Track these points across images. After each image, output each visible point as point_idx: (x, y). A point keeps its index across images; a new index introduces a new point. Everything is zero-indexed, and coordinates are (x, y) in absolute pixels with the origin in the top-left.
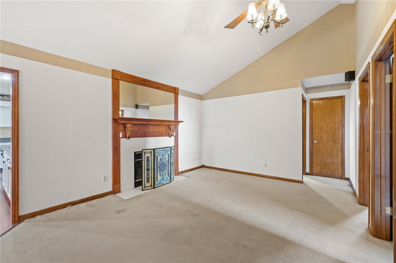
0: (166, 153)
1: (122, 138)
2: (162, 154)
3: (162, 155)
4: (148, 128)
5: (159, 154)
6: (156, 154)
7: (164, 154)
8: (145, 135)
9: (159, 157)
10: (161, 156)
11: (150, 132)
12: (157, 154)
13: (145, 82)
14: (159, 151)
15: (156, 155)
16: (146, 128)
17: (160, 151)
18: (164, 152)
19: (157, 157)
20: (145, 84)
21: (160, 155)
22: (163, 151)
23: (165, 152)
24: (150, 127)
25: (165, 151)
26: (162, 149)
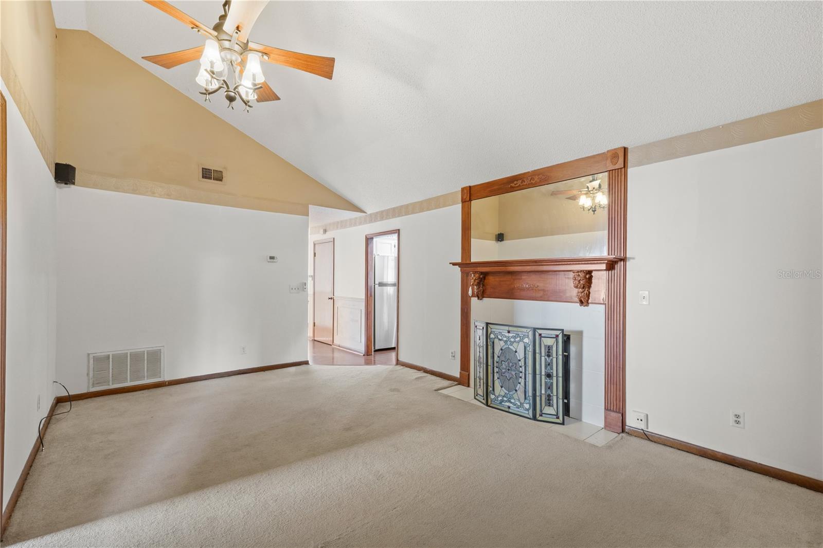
0: (517, 340)
1: (472, 296)
2: (505, 339)
3: (506, 342)
4: (519, 279)
5: (497, 337)
6: (490, 334)
7: (512, 340)
8: (511, 294)
9: (499, 345)
10: (502, 343)
11: (523, 289)
12: (492, 336)
13: (513, 182)
14: (499, 331)
15: (490, 336)
16: (514, 280)
17: (501, 331)
18: (511, 335)
19: (493, 343)
20: (512, 187)
21: (500, 340)
22: (509, 332)
23: (514, 337)
24: (523, 277)
25: (515, 335)
26: (507, 328)
